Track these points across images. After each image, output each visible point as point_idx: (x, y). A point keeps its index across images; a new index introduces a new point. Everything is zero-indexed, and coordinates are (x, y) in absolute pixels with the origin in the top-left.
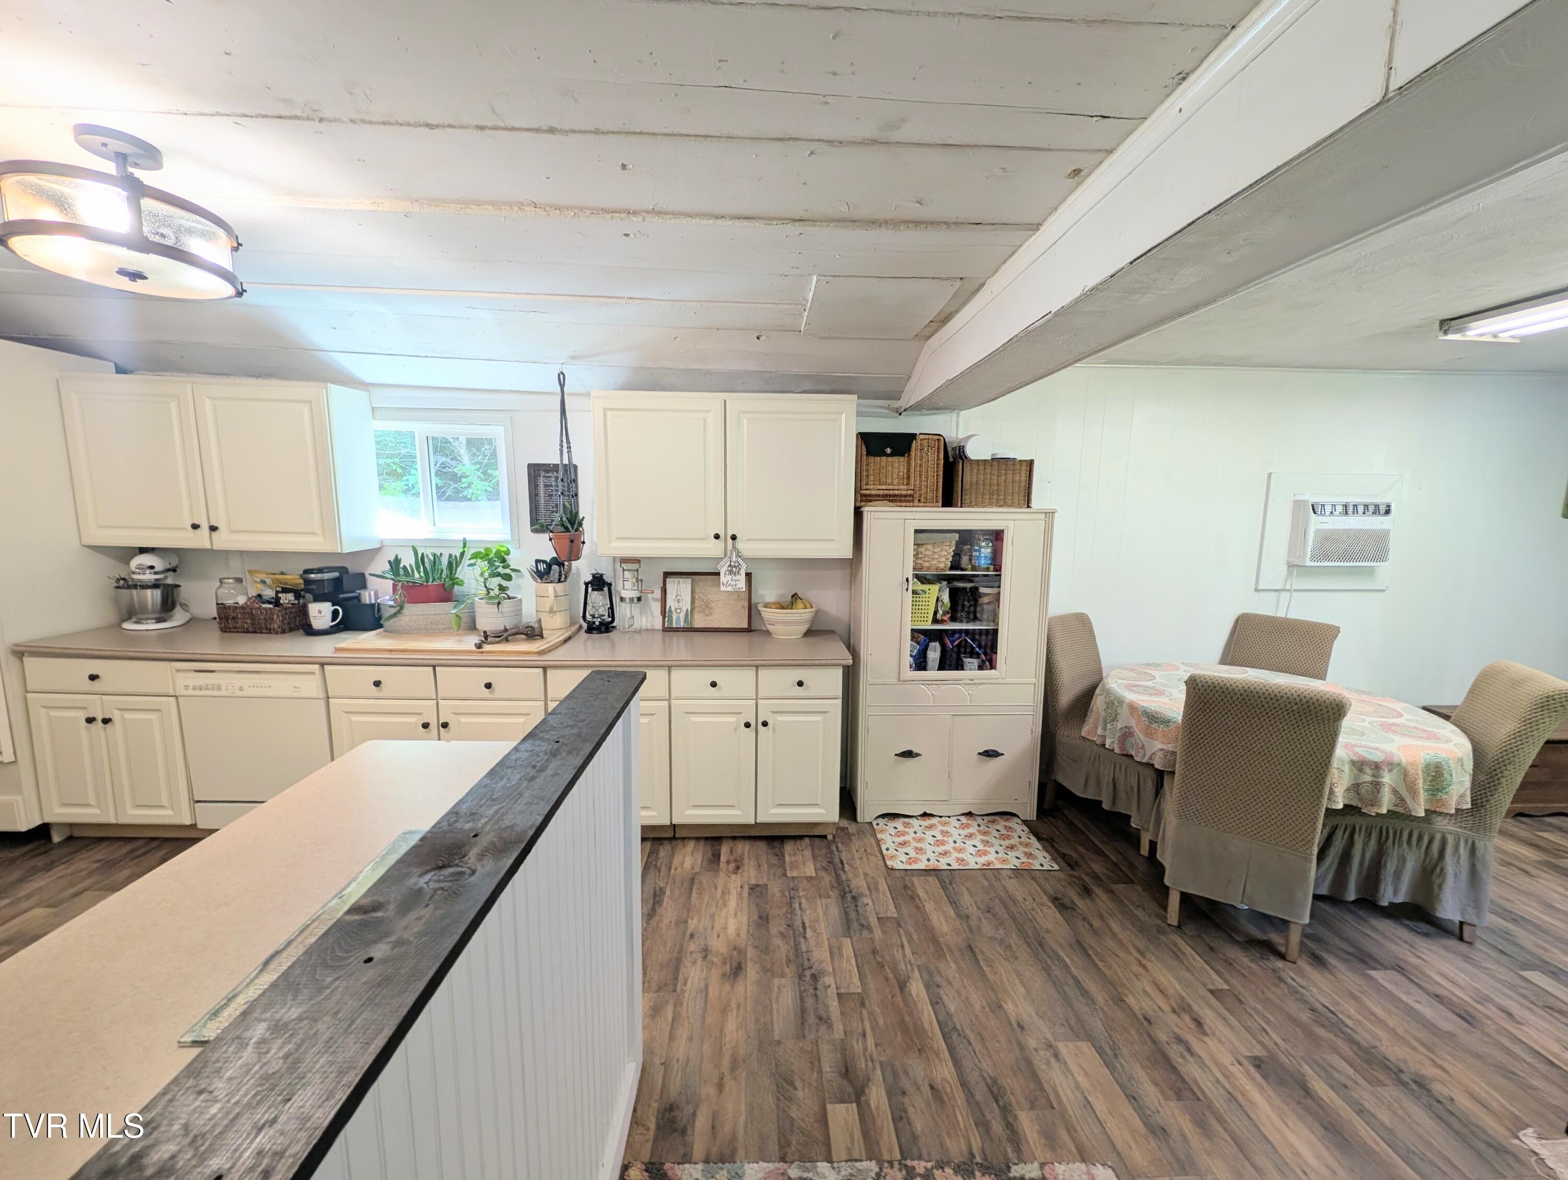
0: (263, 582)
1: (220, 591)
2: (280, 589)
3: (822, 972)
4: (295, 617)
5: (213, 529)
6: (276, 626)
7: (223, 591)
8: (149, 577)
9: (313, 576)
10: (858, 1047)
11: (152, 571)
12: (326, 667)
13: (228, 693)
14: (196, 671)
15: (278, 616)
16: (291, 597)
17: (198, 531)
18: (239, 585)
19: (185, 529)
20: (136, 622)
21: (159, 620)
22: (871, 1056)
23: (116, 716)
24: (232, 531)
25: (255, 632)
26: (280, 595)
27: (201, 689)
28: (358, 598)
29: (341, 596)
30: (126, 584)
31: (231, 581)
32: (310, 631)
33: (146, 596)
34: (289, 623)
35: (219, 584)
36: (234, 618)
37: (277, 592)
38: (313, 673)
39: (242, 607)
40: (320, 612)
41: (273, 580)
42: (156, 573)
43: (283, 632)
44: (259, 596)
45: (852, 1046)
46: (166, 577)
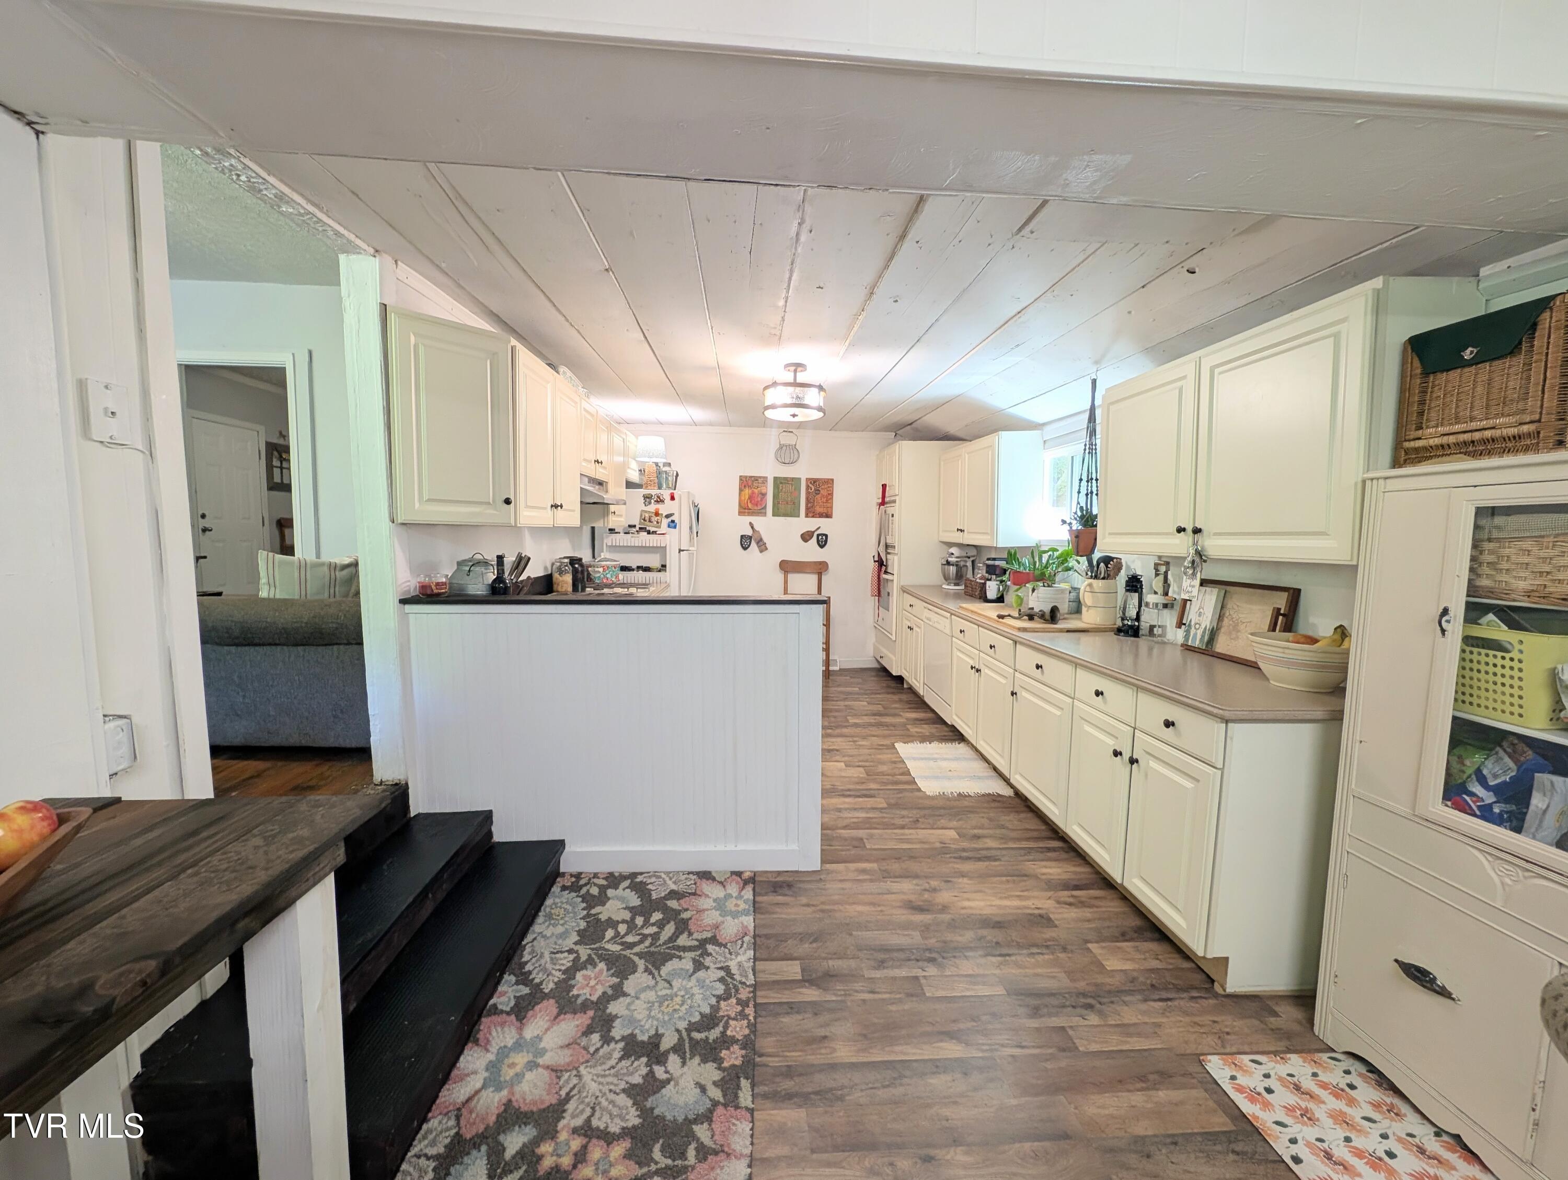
3: (941, 966)
8: (954, 560)
10: (858, 986)
12: (952, 616)
21: (956, 584)
22: (850, 995)
32: (986, 599)
33: (951, 570)
34: (977, 591)
36: (968, 586)
40: (990, 587)
45: (858, 982)
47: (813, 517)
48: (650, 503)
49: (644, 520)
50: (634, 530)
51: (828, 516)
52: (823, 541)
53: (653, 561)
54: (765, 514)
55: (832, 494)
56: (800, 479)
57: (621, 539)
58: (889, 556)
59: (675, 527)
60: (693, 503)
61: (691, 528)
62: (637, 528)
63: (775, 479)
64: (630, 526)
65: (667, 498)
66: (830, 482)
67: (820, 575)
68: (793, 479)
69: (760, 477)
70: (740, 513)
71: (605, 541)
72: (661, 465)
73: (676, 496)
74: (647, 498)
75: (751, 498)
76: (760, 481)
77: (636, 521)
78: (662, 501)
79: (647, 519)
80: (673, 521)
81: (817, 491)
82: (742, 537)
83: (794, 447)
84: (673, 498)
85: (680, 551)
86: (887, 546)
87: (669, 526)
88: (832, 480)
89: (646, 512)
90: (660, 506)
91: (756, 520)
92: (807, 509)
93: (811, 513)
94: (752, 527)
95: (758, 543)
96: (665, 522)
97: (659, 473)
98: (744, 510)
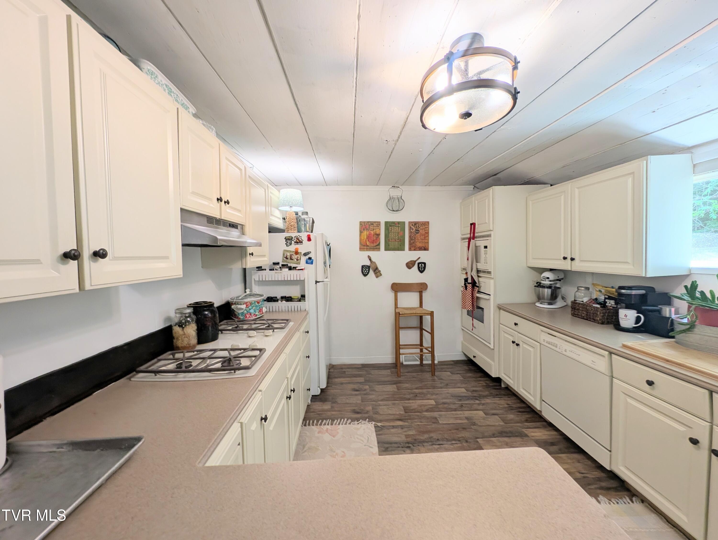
0: (600, 291)
1: (577, 293)
2: (607, 297)
4: (612, 316)
5: (572, 259)
6: (598, 319)
7: (578, 294)
8: (547, 283)
9: (623, 291)
11: (549, 280)
12: (613, 356)
13: (559, 351)
14: (549, 334)
15: (600, 313)
16: (612, 302)
17: (566, 260)
18: (587, 291)
19: (561, 259)
20: (541, 303)
21: (550, 304)
23: (521, 344)
24: (581, 261)
25: (587, 320)
26: (607, 300)
27: (549, 344)
28: (659, 311)
29: (644, 308)
30: (539, 285)
31: (583, 289)
32: (618, 327)
33: (545, 291)
34: (607, 319)
35: (577, 290)
36: (578, 309)
37: (605, 298)
38: (604, 356)
39: (584, 305)
40: (626, 316)
41: (606, 291)
42: (550, 281)
43: (603, 323)
44: (596, 299)
46: (556, 283)
47: (415, 250)
48: (291, 244)
49: (287, 258)
50: (277, 267)
51: (426, 249)
52: (422, 267)
53: (294, 292)
54: (379, 249)
55: (428, 233)
56: (404, 223)
57: (267, 275)
58: (480, 279)
59: (312, 263)
60: (326, 243)
61: (325, 263)
62: (280, 265)
63: (386, 223)
64: (274, 264)
65: (305, 239)
66: (426, 224)
67: (421, 293)
68: (399, 223)
69: (375, 222)
70: (361, 249)
71: (253, 277)
72: (300, 214)
73: (312, 238)
74: (289, 240)
75: (369, 237)
76: (375, 225)
77: (280, 259)
78: (301, 242)
79: (289, 257)
80: (310, 258)
81: (417, 231)
82: (363, 267)
83: (400, 199)
84: (309, 239)
85: (317, 282)
86: (478, 271)
87: (307, 263)
88: (428, 222)
89: (288, 251)
90: (298, 246)
91: (373, 254)
92: (410, 244)
93: (413, 247)
94: (370, 260)
95: (374, 271)
96: (304, 259)
97: (298, 220)
98: (363, 247)
